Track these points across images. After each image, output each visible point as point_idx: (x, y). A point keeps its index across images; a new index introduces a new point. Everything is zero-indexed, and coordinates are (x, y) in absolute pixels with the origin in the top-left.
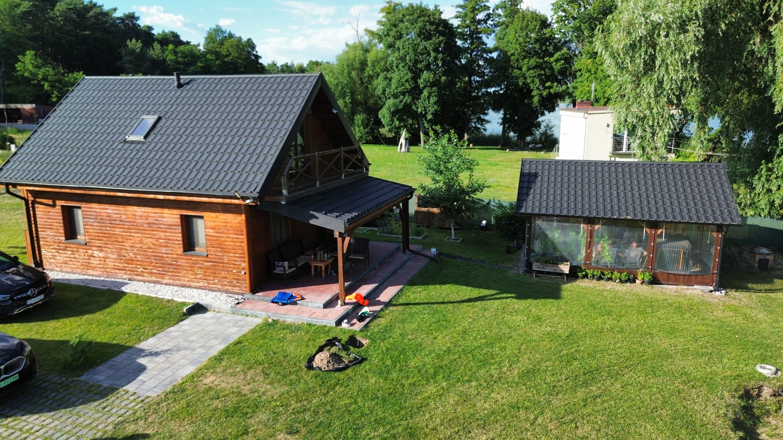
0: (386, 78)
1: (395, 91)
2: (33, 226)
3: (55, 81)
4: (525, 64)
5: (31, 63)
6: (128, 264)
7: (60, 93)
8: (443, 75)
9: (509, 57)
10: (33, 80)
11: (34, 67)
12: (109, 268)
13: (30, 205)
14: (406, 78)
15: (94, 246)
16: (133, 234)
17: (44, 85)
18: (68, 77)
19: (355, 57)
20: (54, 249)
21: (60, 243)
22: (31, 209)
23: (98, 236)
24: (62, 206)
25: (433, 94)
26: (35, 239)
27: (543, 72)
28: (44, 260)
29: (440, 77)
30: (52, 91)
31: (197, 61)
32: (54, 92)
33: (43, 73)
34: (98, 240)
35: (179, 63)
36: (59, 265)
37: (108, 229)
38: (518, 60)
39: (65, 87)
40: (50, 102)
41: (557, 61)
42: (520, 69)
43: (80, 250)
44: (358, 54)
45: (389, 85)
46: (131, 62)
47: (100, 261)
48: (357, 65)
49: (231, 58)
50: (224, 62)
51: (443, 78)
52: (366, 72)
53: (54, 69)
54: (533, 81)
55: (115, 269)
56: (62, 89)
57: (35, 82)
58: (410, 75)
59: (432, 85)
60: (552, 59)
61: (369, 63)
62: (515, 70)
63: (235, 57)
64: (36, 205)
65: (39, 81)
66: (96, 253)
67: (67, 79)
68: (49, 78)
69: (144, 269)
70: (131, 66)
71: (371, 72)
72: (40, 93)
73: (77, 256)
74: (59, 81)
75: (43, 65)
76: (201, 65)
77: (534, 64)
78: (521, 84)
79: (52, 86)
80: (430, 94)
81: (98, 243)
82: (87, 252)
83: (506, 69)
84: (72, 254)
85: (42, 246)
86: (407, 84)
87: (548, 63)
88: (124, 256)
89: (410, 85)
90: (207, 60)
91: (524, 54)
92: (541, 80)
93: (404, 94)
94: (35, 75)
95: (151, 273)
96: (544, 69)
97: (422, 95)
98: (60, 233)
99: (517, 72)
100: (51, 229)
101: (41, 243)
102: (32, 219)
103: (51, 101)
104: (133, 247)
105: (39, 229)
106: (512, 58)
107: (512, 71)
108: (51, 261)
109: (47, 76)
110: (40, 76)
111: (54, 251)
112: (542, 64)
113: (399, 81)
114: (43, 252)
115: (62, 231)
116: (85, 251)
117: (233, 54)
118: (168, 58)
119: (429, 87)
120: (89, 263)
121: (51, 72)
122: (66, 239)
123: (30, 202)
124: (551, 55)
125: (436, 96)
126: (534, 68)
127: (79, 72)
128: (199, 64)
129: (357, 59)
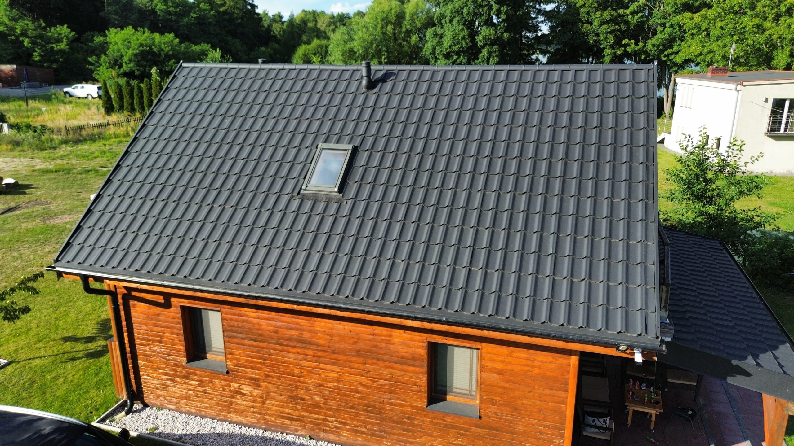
0: (436, 35)
1: (449, 50)
2: (126, 335)
3: (36, 37)
4: (597, 17)
5: (7, 16)
6: (310, 412)
7: (43, 51)
8: (505, 31)
9: (578, 10)
10: (11, 35)
11: (10, 20)
12: (270, 415)
13: (120, 301)
14: (462, 35)
15: (244, 377)
16: (322, 366)
17: (23, 41)
18: (50, 31)
19: (391, 9)
20: (166, 374)
21: (176, 365)
22: (121, 307)
23: (253, 362)
24: (182, 308)
25: (494, 55)
26: (129, 355)
27: (617, 27)
28: (144, 389)
29: (502, 33)
30: (34, 48)
31: (190, 12)
32: (36, 49)
33: (22, 27)
34: (252, 368)
35: (169, 13)
36: (174, 400)
37: (272, 352)
38: (588, 13)
39: (48, 43)
40: (31, 62)
41: (634, 13)
42: (591, 23)
43: (216, 381)
44: (394, 6)
45: (440, 43)
46: (116, 13)
47: (254, 402)
48: (393, 18)
49: (226, 7)
50: (218, 12)
51: (506, 35)
52: (404, 26)
53: (33, 22)
54: (606, 38)
55: (283, 417)
56: (44, 46)
57: (13, 38)
58: (466, 32)
59: (493, 43)
60: (628, 12)
61: (408, 17)
62: (585, 25)
63: (231, 7)
64: (131, 302)
65: (17, 37)
66: (246, 389)
67: (50, 34)
68: (29, 33)
69: (341, 423)
70: (116, 17)
71: (408, 27)
72: (19, 51)
73: (208, 389)
74: (41, 37)
75: (20, 18)
76: (194, 15)
77: (608, 18)
78: (591, 41)
79: (33, 43)
80: (490, 53)
81: (251, 373)
82: (230, 386)
83: (574, 24)
84: (199, 385)
85: (142, 368)
86: (463, 43)
87: (623, 16)
88: (303, 399)
89: (467, 44)
90: (201, 10)
91: (596, 5)
92: (615, 36)
93: (458, 53)
94: (13, 29)
95: (356, 431)
96: (618, 24)
97: (481, 56)
98: (179, 350)
99: (587, 28)
100: (160, 342)
101: (141, 363)
102: (124, 323)
103: (34, 61)
104: (320, 385)
105: (137, 342)
106: (582, 10)
107: (582, 26)
108: (159, 392)
109: (26, 30)
110: (18, 31)
111: (164, 377)
112: (616, 18)
113: (454, 38)
114: (144, 377)
115: (181, 347)
116: (224, 383)
117: (228, 3)
118: (158, 7)
119: (489, 45)
120: (232, 403)
121: (31, 26)
122: (189, 360)
123: (120, 297)
124: (627, 7)
125: (497, 56)
126: (607, 22)
127: (63, 25)
128: (192, 15)
129: (393, 11)
